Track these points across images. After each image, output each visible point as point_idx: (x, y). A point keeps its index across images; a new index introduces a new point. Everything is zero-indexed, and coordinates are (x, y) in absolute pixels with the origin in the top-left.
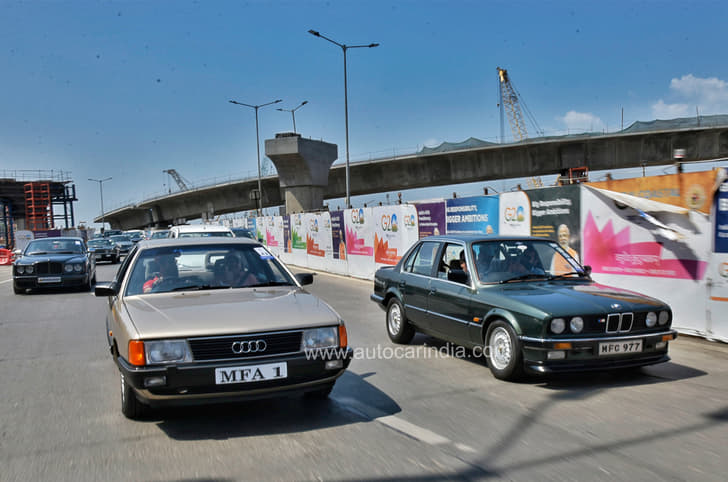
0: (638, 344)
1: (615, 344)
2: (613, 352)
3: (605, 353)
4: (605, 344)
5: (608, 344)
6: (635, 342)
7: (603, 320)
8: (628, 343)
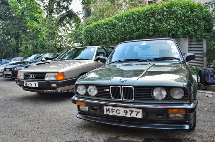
0: (138, 112)
1: (116, 108)
2: (115, 114)
3: (108, 113)
4: (108, 107)
5: (111, 108)
6: (134, 110)
7: (108, 90)
8: (128, 110)
